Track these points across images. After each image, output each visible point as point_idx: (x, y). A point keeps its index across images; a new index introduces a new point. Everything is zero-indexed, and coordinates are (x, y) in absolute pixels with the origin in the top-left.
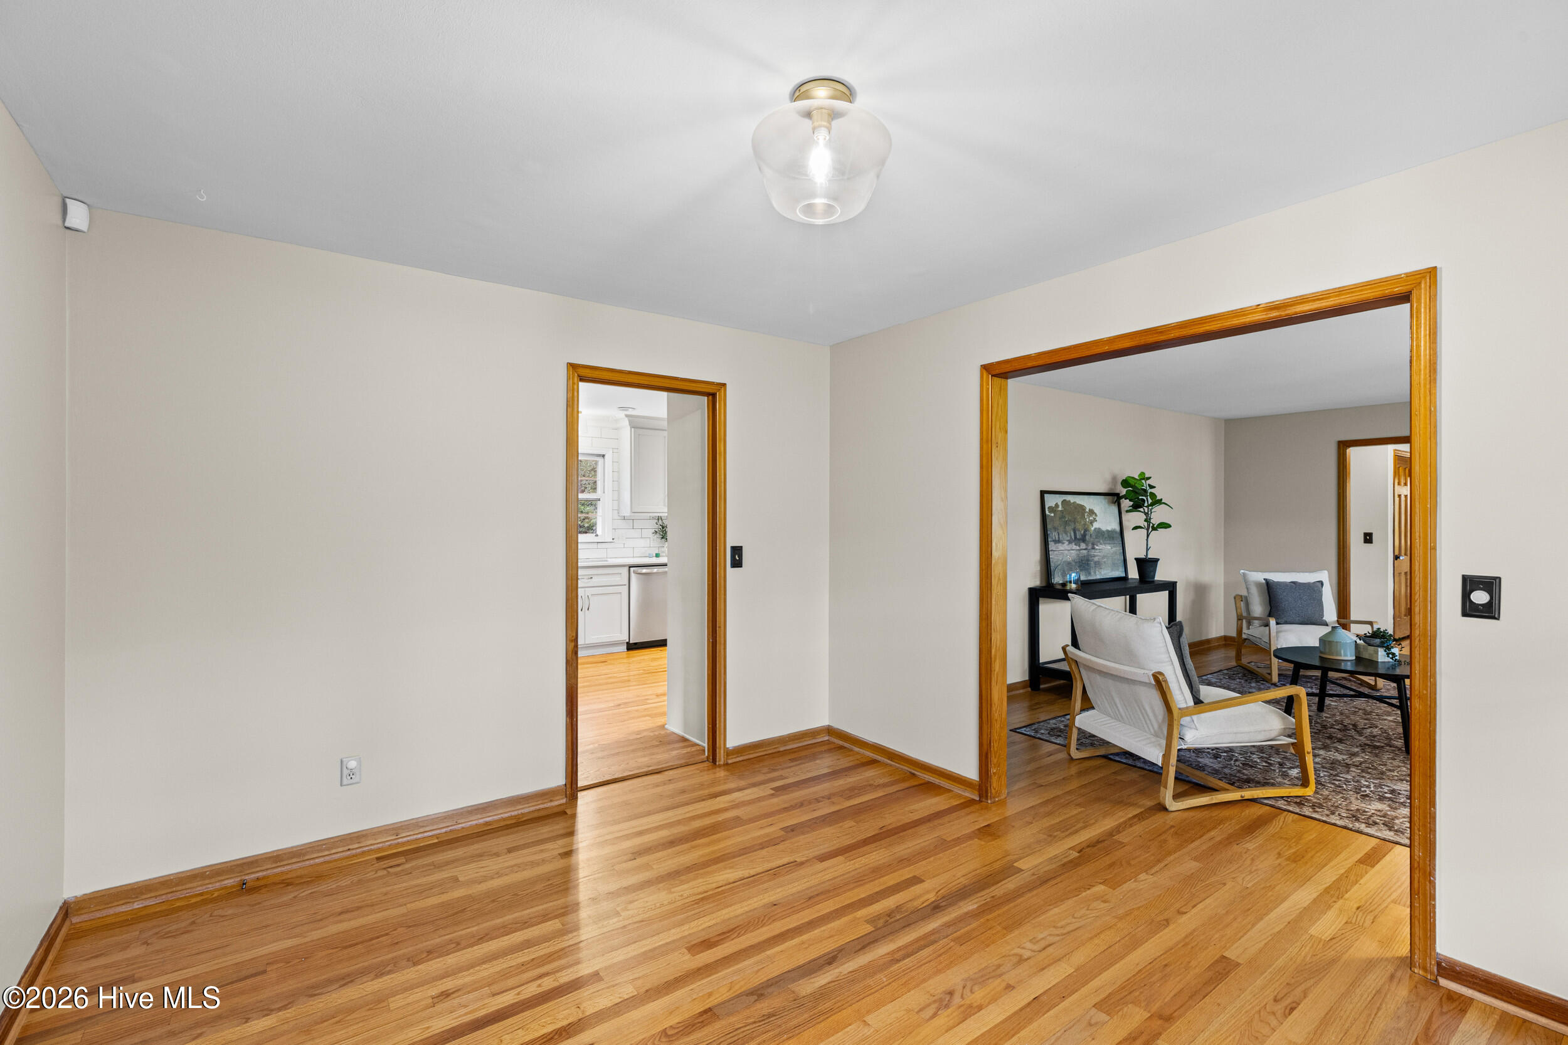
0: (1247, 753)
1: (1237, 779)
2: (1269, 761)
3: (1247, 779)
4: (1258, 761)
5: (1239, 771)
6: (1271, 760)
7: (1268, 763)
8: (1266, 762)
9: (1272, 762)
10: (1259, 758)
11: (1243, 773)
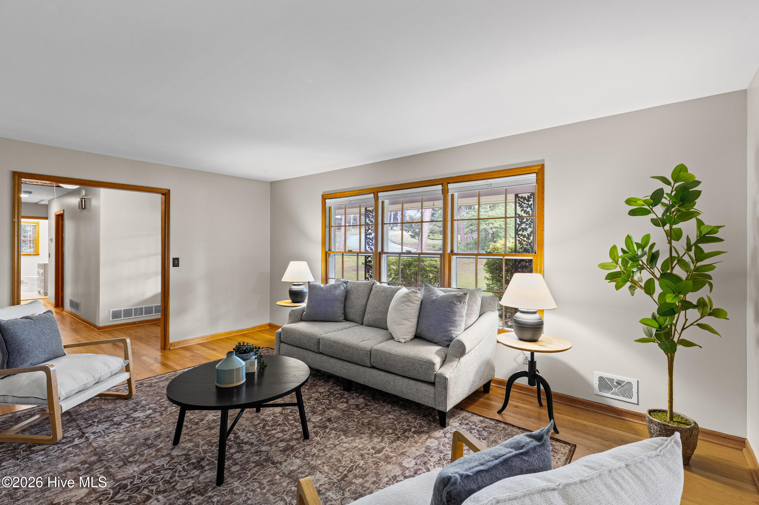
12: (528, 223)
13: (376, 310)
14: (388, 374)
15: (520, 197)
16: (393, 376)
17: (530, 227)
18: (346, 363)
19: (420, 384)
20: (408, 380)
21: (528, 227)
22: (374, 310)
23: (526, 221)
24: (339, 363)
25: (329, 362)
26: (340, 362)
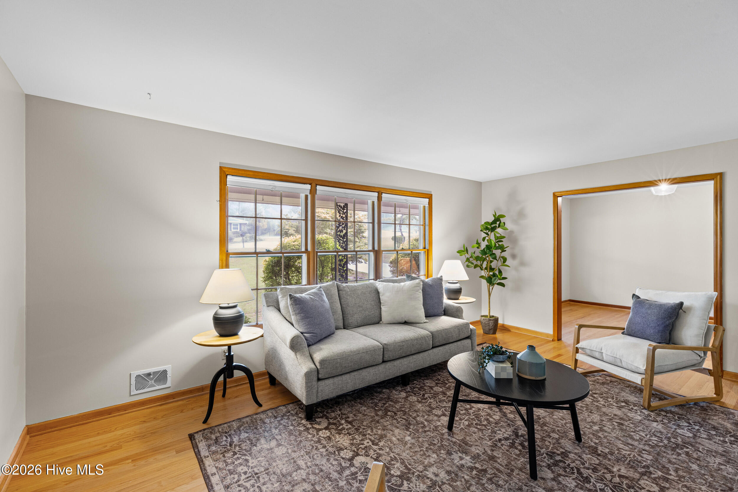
0: (608, 406)
1: (610, 385)
2: (593, 398)
3: (604, 385)
4: (599, 399)
5: (609, 390)
6: (592, 399)
7: (593, 397)
8: (594, 397)
9: (591, 398)
10: (599, 401)
11: (607, 388)
12: (343, 226)
13: (361, 309)
14: (444, 347)
15: (338, 205)
16: (448, 345)
17: (344, 229)
18: (411, 357)
19: (463, 341)
20: (456, 343)
21: (343, 229)
22: (359, 309)
23: (342, 225)
24: (405, 361)
25: (394, 366)
26: (405, 359)
